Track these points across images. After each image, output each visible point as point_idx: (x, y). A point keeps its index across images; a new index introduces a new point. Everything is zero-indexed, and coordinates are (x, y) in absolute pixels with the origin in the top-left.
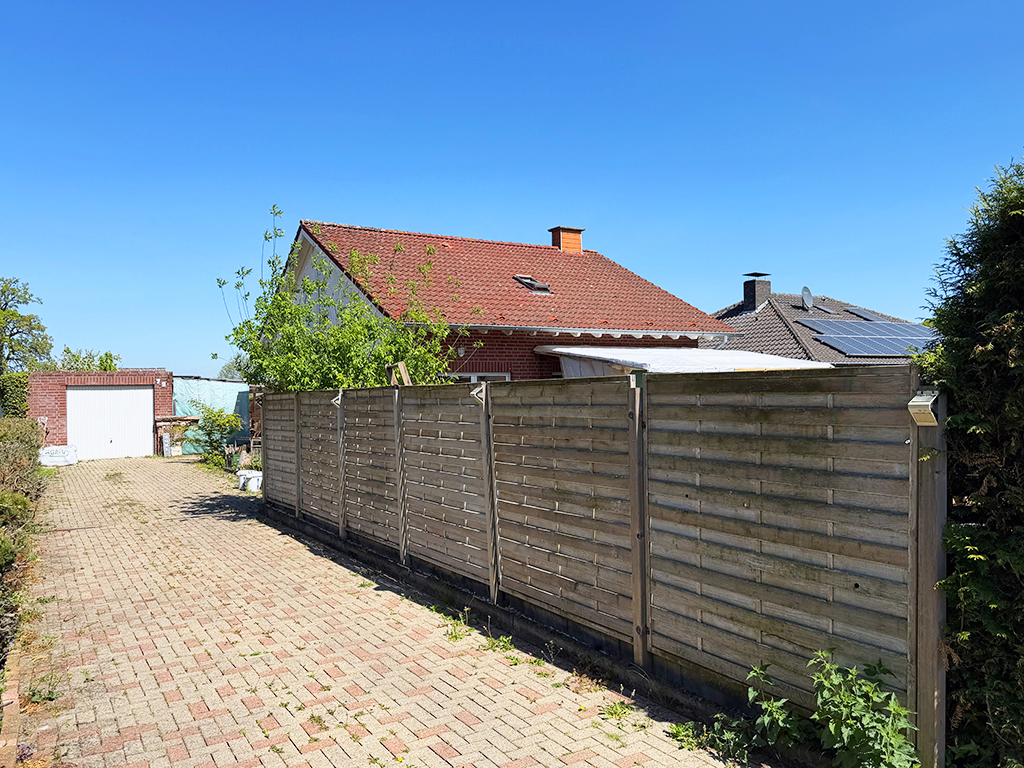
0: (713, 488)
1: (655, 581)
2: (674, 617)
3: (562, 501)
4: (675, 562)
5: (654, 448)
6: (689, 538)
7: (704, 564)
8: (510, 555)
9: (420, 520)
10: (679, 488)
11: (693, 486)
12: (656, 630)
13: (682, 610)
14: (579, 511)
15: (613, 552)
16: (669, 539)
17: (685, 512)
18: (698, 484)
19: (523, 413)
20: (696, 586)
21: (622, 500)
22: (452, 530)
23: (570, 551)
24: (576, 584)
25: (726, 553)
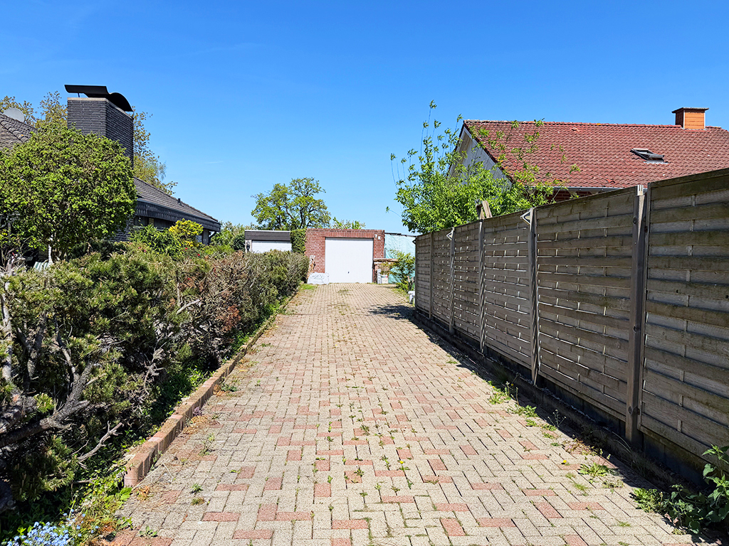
0: (702, 283)
1: (647, 369)
2: (659, 401)
3: (582, 301)
4: (664, 352)
5: (654, 250)
6: (677, 330)
7: (688, 354)
8: (546, 347)
9: (492, 320)
10: (672, 284)
11: (683, 282)
12: (646, 411)
13: (668, 395)
14: (594, 309)
15: (617, 344)
16: (660, 331)
17: (675, 306)
18: (688, 279)
19: (557, 230)
20: (679, 373)
21: (626, 298)
22: (510, 327)
23: (586, 343)
24: (589, 371)
25: (707, 343)
